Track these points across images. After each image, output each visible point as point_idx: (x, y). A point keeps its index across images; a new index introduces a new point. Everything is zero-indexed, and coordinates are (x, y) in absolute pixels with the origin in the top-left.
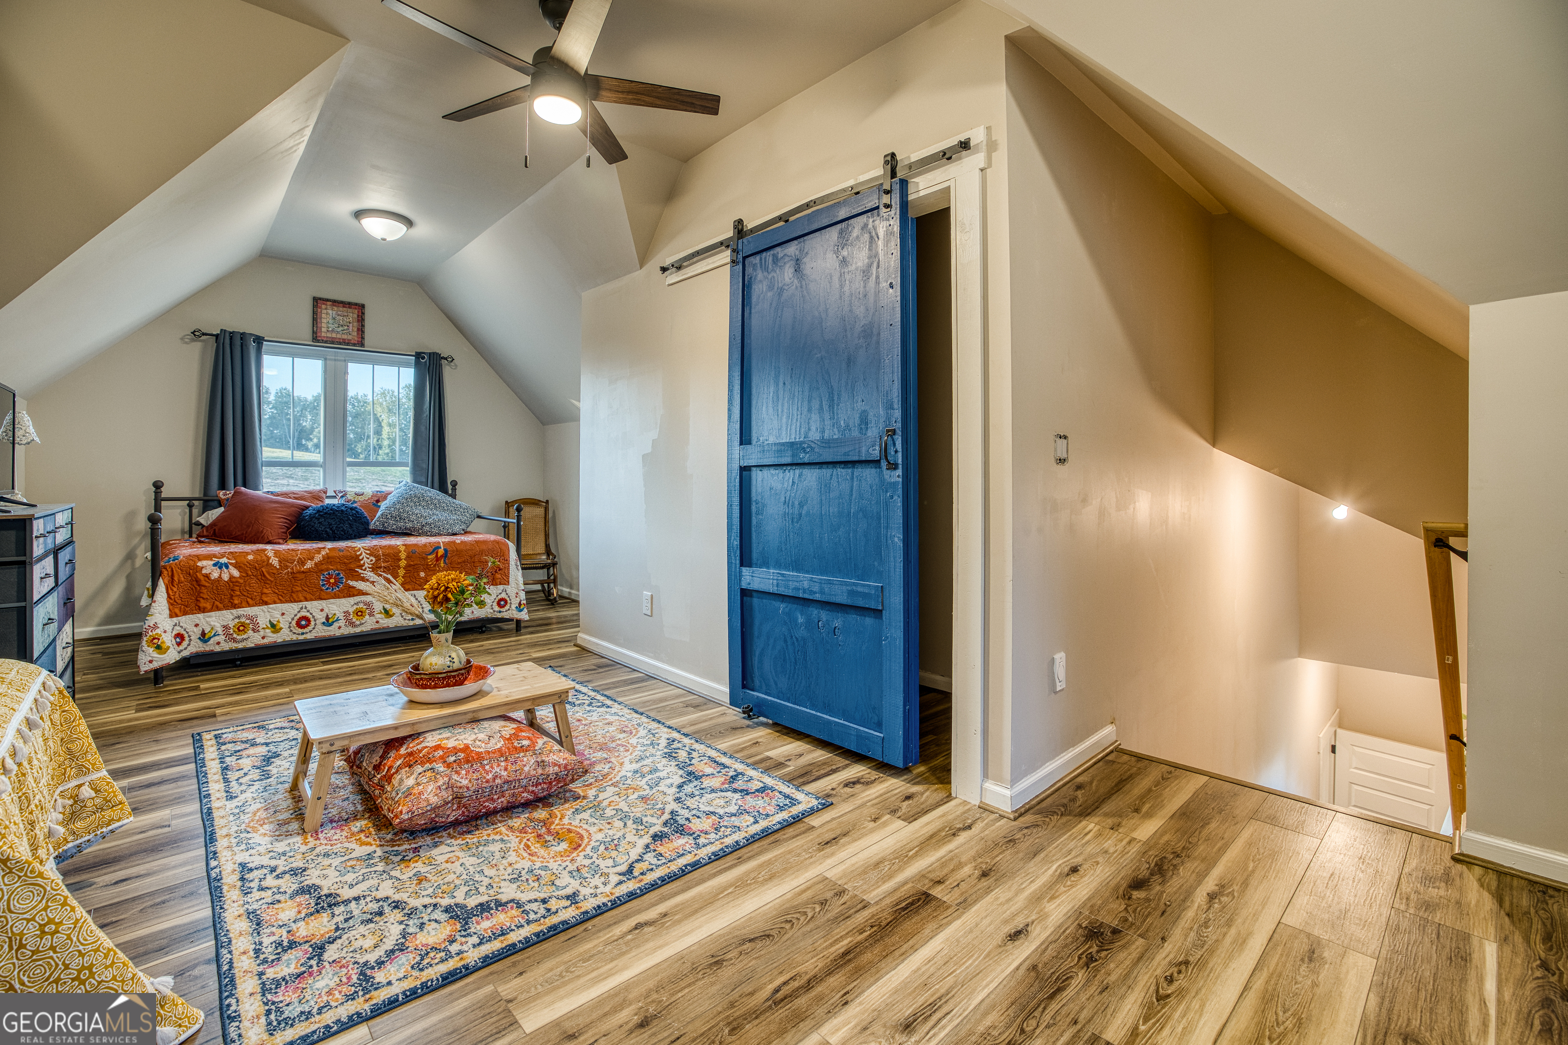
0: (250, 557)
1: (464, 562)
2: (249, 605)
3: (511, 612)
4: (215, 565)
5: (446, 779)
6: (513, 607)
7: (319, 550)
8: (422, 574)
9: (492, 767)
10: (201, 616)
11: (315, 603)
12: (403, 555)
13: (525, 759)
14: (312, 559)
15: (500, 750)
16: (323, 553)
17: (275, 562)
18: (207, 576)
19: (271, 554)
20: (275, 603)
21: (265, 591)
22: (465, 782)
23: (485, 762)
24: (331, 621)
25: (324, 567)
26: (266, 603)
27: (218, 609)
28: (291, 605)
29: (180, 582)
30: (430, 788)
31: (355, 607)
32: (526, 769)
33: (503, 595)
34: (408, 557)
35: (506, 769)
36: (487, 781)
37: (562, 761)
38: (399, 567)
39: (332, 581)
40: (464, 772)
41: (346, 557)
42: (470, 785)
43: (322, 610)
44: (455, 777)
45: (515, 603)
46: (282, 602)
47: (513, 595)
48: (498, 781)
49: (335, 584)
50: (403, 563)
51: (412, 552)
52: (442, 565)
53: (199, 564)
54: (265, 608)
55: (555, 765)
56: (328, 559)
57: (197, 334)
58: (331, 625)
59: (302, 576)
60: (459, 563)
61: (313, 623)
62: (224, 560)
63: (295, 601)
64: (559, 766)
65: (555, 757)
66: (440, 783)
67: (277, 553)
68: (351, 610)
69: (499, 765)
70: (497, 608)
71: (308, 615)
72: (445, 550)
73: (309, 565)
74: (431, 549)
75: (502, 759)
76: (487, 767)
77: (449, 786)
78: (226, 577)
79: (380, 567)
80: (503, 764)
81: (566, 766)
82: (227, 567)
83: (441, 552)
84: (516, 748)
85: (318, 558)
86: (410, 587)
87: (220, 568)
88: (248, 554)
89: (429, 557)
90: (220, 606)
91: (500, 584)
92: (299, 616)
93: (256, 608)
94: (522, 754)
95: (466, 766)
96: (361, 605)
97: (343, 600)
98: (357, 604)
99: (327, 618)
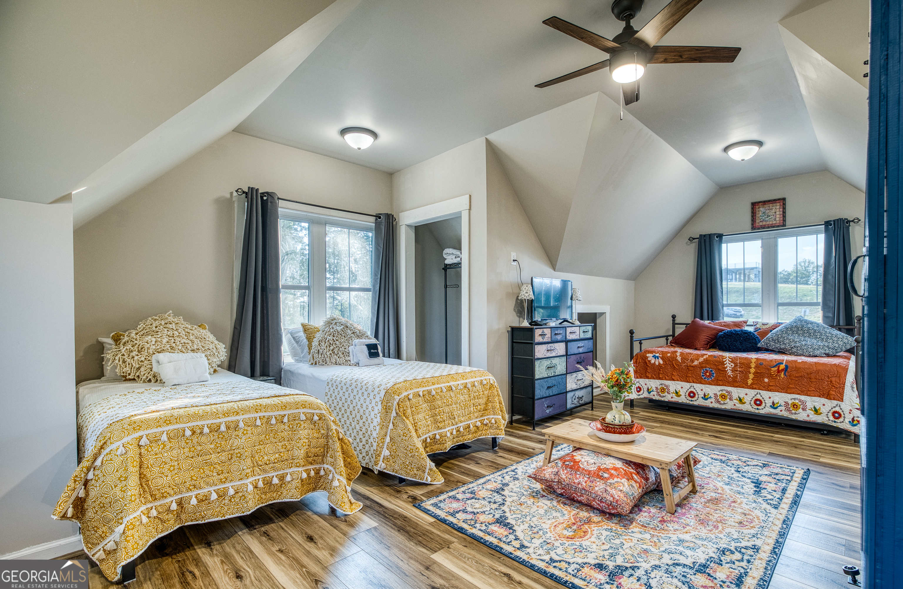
0: (669, 355)
1: (801, 377)
2: (666, 380)
3: (844, 424)
4: (653, 356)
5: (557, 470)
6: (847, 420)
7: (703, 355)
8: (766, 380)
9: (580, 477)
10: (647, 380)
11: (699, 385)
12: (753, 365)
13: (598, 483)
14: (698, 360)
15: (590, 471)
16: (705, 357)
17: (679, 359)
18: (649, 361)
19: (678, 354)
20: (678, 381)
21: (674, 373)
22: (564, 477)
23: (578, 473)
24: (706, 397)
25: (704, 365)
26: (674, 380)
27: (654, 379)
28: (686, 383)
29: (639, 363)
30: (550, 470)
31: (721, 392)
32: (597, 489)
33: (837, 409)
34: (756, 367)
35: (586, 482)
36: (574, 483)
37: (616, 496)
38: (750, 373)
39: (708, 374)
40: (566, 471)
41: (717, 361)
42: (566, 480)
43: (702, 390)
44: (561, 471)
45: (849, 418)
46: (681, 381)
47: (846, 411)
48: (580, 486)
49: (709, 376)
50: (752, 370)
51: (760, 364)
52: (782, 376)
53: (647, 355)
54: (673, 382)
55: (612, 496)
56: (706, 361)
57: (691, 239)
58: (706, 399)
59: (692, 369)
60: (796, 377)
61: (697, 396)
62: (657, 355)
63: (688, 382)
64: (614, 498)
65: (614, 492)
66: (554, 470)
67: (682, 354)
68: (718, 394)
69: (583, 478)
70: (832, 418)
71: (694, 391)
72: (787, 366)
73: (696, 363)
74: (775, 364)
75: (587, 476)
76: (578, 476)
77: (557, 474)
78: (657, 363)
79: (737, 371)
80: (586, 479)
81: (617, 501)
82: (658, 358)
83: (782, 367)
84: (598, 475)
85: (701, 359)
86: (757, 387)
87: (655, 358)
88: (669, 353)
89: (772, 369)
90: (655, 377)
91: (834, 399)
92: (690, 390)
93: (669, 381)
94: (598, 480)
95: (569, 469)
96: (724, 392)
97: (714, 387)
98: (722, 390)
99: (705, 395)
